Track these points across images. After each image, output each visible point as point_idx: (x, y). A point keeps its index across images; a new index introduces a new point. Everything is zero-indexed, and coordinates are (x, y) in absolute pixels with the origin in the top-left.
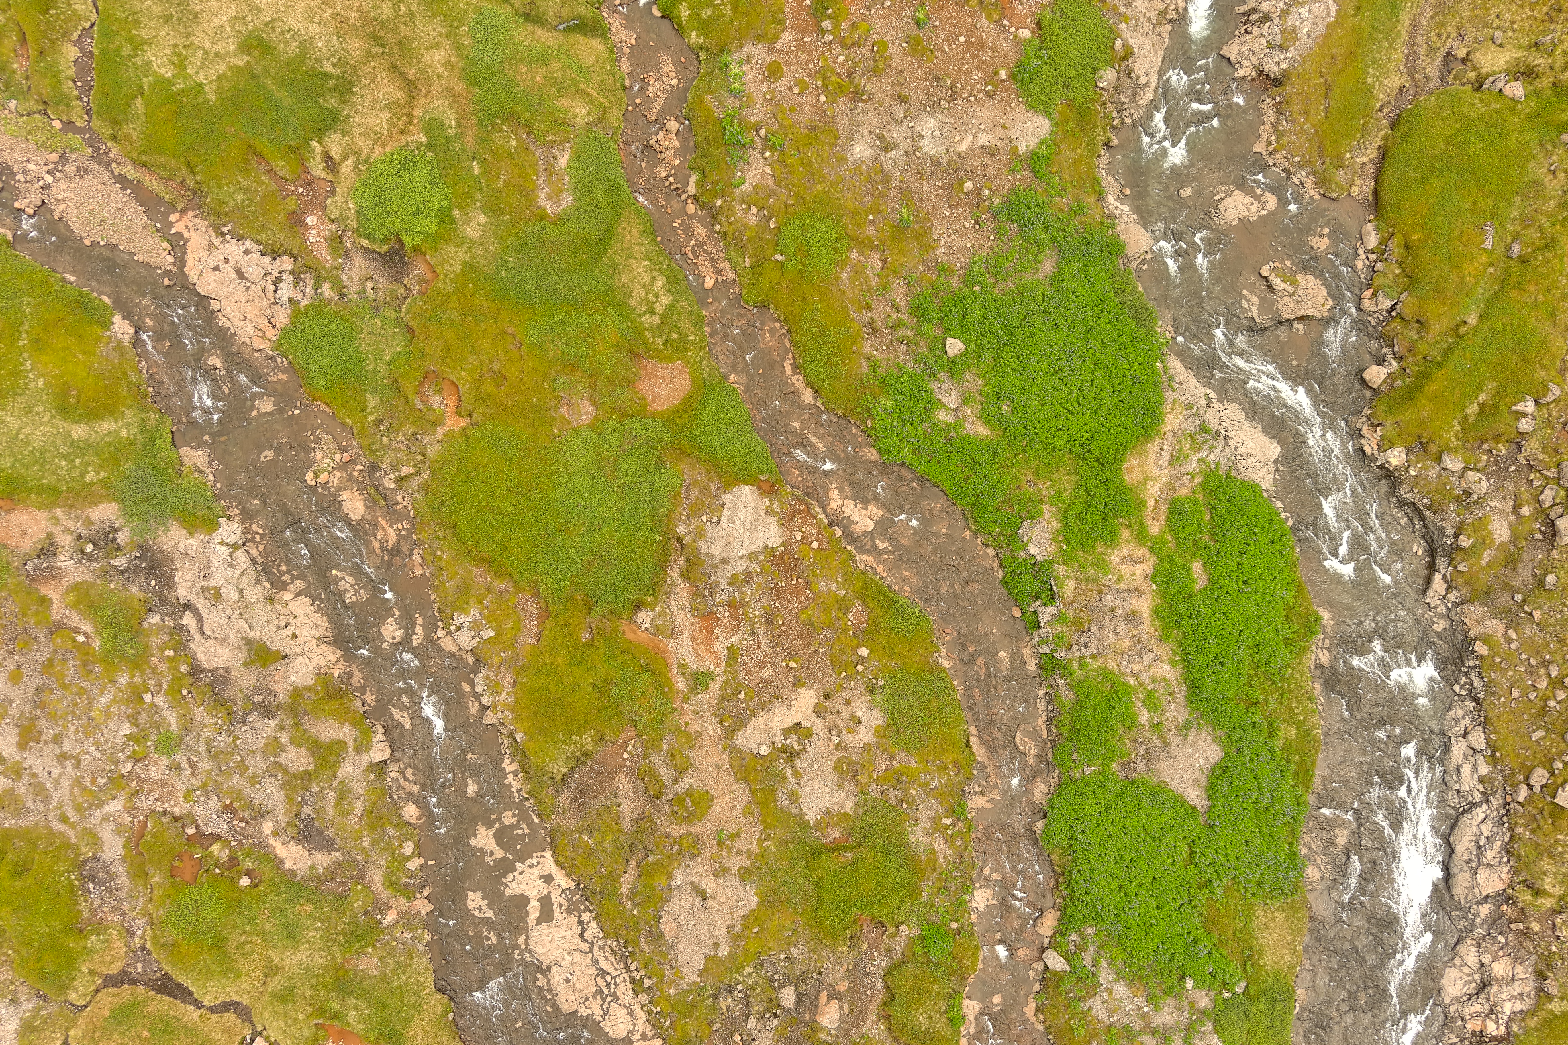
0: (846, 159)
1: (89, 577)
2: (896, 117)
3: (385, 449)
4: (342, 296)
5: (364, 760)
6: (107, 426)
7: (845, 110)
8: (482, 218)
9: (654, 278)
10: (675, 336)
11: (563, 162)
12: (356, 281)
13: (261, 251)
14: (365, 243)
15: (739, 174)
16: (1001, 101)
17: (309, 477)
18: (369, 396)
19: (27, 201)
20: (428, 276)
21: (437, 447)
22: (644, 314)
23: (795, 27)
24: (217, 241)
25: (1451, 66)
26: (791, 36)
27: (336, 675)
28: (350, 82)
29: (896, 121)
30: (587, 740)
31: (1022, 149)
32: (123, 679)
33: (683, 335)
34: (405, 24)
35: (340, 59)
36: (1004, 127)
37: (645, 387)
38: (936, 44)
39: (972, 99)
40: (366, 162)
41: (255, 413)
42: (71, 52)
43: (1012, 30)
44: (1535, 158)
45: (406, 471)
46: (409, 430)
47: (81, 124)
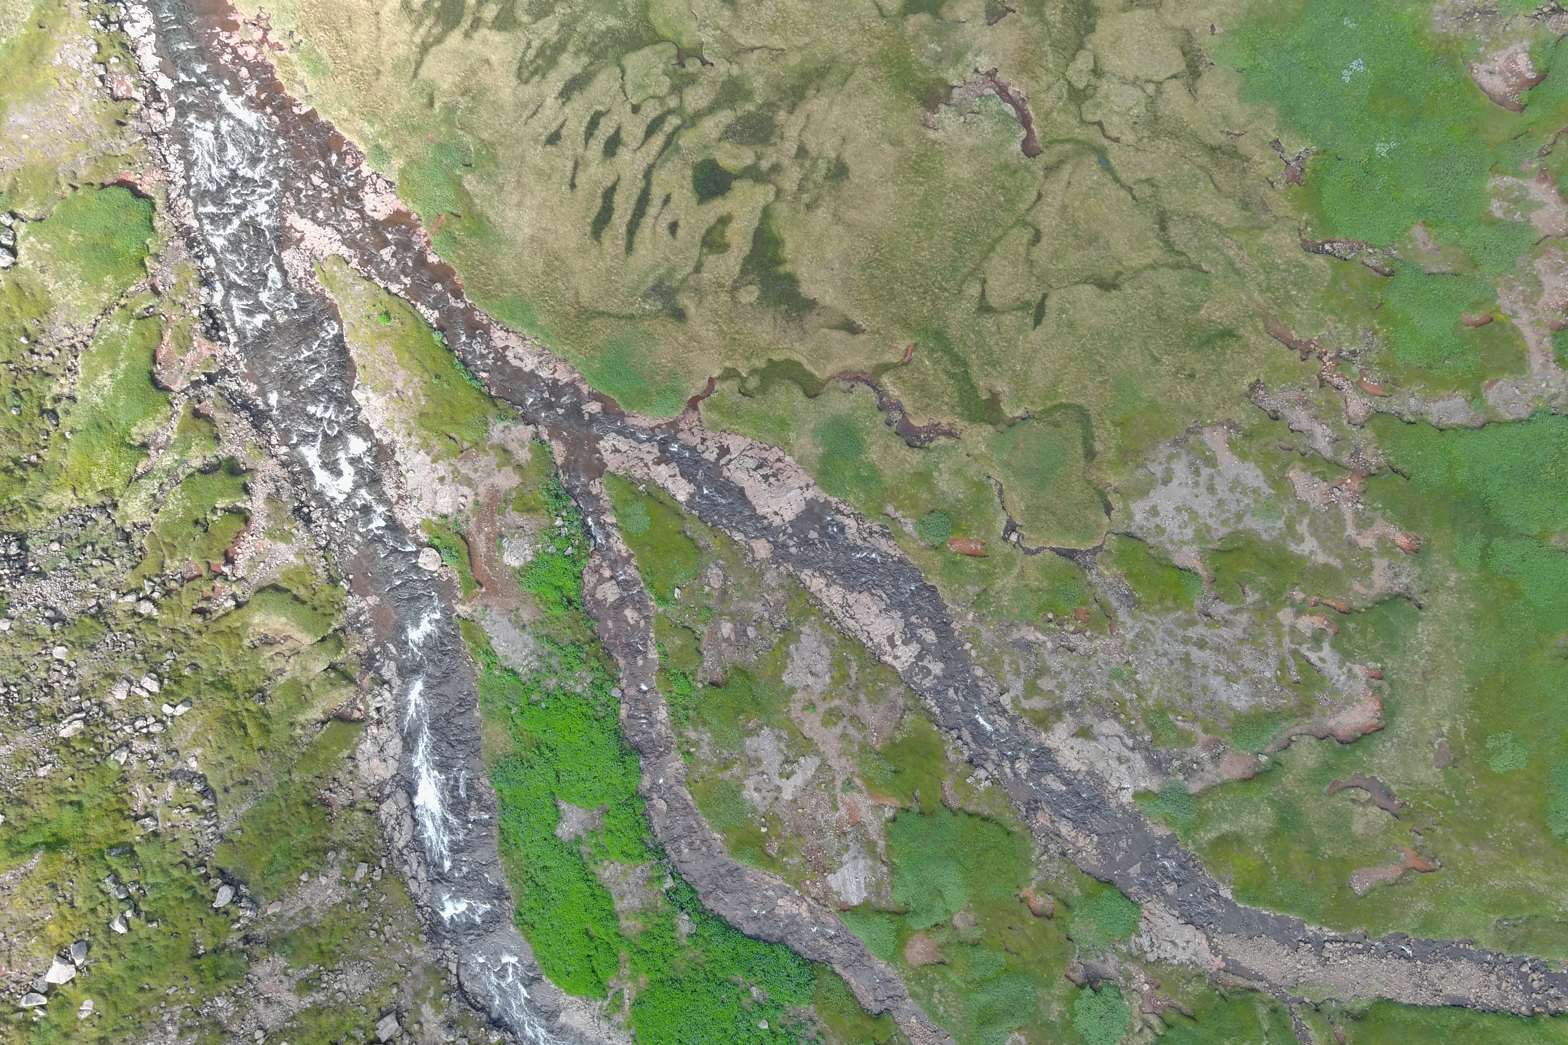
1: (1189, 750)
3: (1060, 867)
4: (1115, 949)
5: (1012, 693)
6: (1213, 835)
8: (1052, 1018)
10: (923, 981)
12: (1109, 959)
13: (1168, 960)
14: (1112, 983)
17: (1096, 839)
18: (1080, 895)
20: (1071, 974)
21: (1033, 876)
22: (944, 989)
24: (1194, 959)
27: (1043, 735)
30: (899, 737)
32: (1150, 702)
33: (918, 984)
37: (930, 946)
45: (1045, 857)
46: (1051, 881)
47: (1295, 1005)
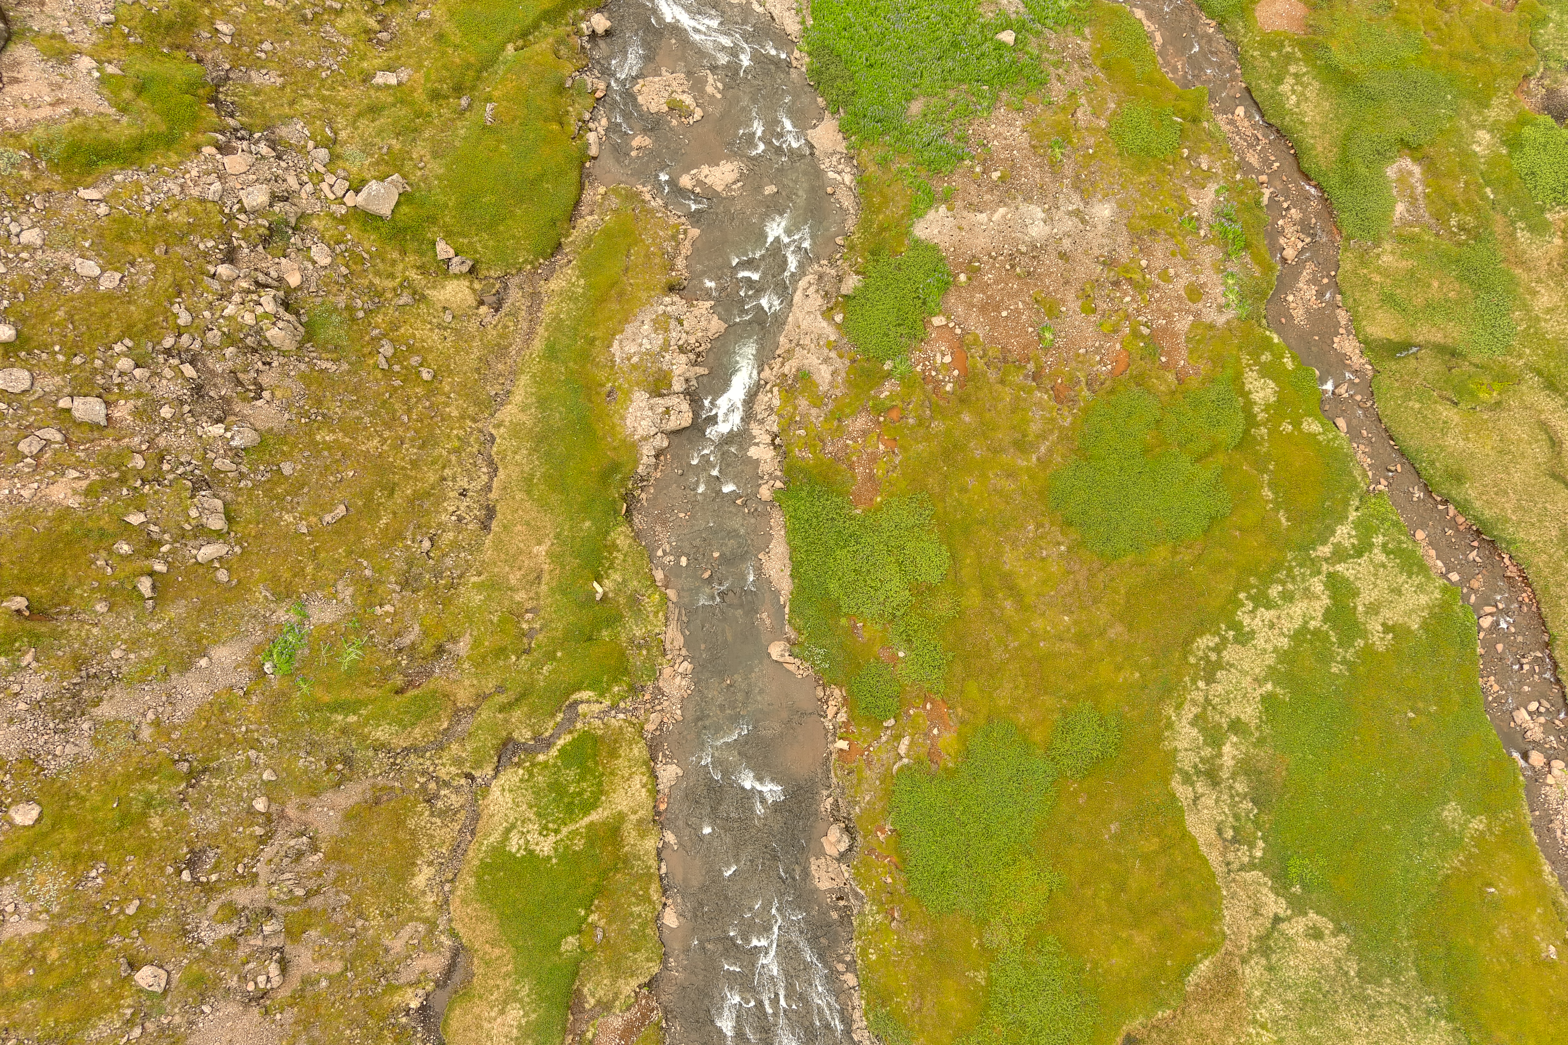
0: (1118, 204)
2: (1070, 240)
7: (1120, 250)
8: (1476, 148)
9: (1298, 105)
10: (1274, 54)
11: (1400, 208)
15: (1222, 200)
16: (963, 253)
22: (1304, 74)
23: (1175, 335)
25: (494, 298)
26: (1178, 326)
29: (1069, 236)
31: (943, 209)
33: (1265, 56)
36: (960, 228)
37: (1300, 8)
38: (1031, 309)
39: (993, 254)
43: (951, 325)
44: (437, 177)
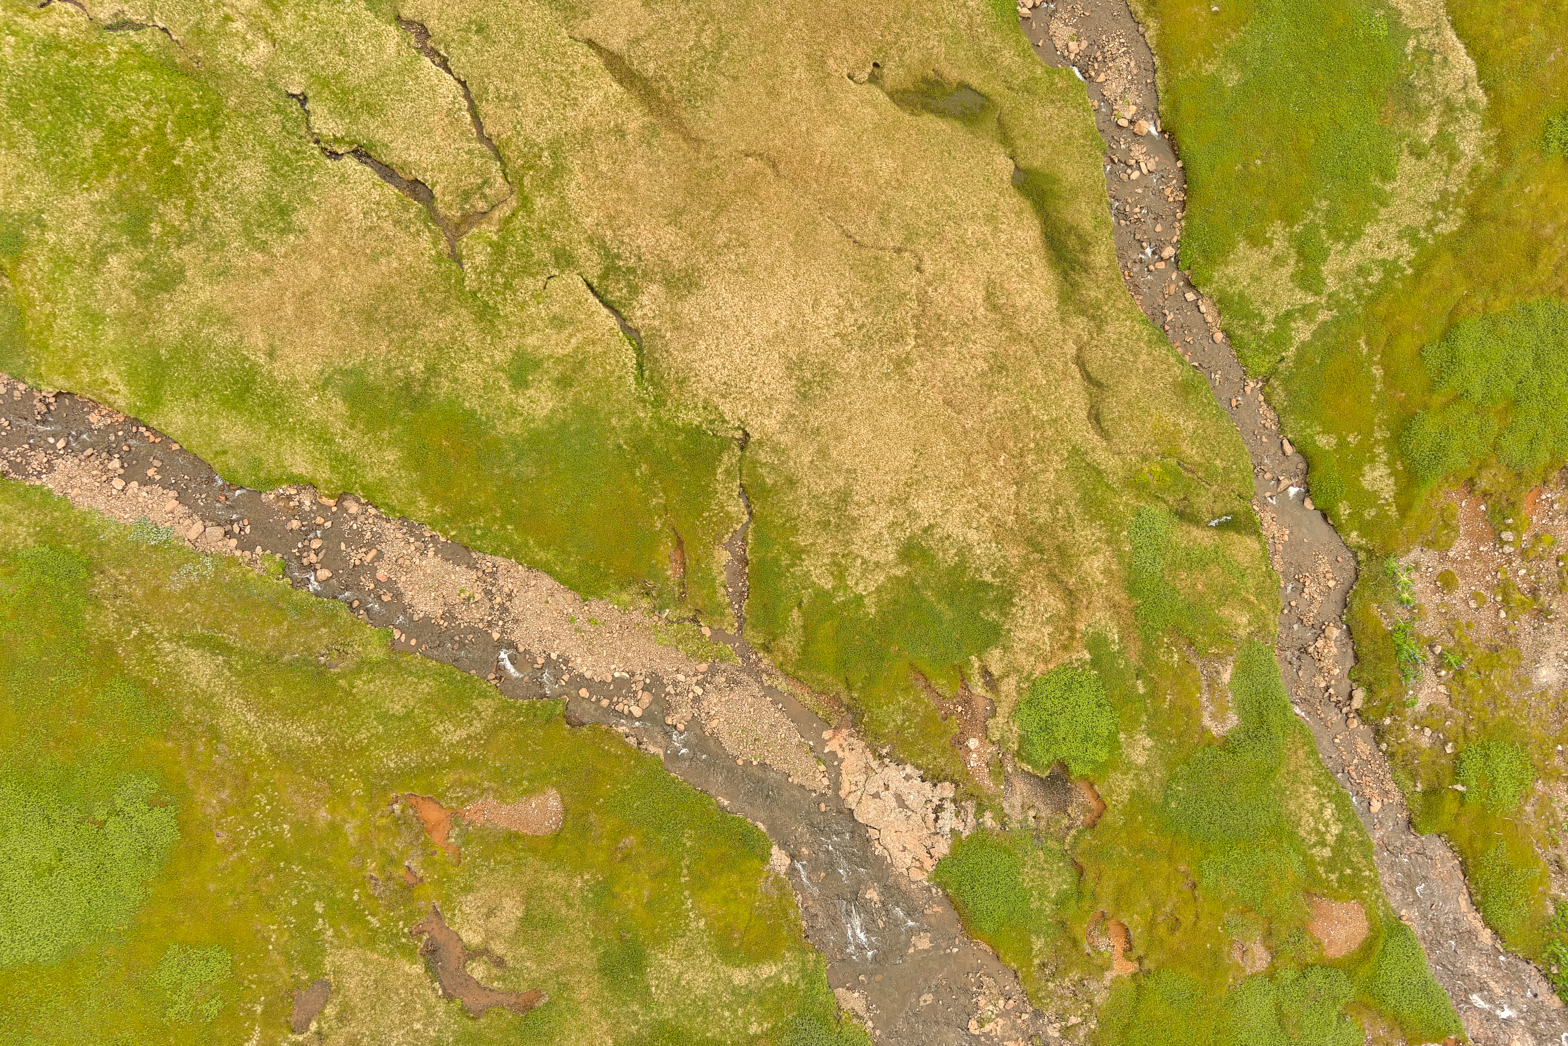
0: (1531, 683)
3: (1050, 995)
4: (1004, 825)
6: (768, 970)
7: (1530, 629)
8: (1148, 742)
9: (1323, 806)
10: (1349, 871)
11: (1226, 677)
12: (1018, 809)
13: (921, 777)
14: (1028, 768)
15: (1411, 692)
17: (973, 1025)
18: (1034, 938)
19: (678, 716)
20: (1094, 804)
21: (1104, 994)
22: (1314, 846)
23: (1469, 534)
24: (874, 764)
26: (1465, 545)
28: (1010, 592)
33: (1357, 870)
34: (1064, 527)
35: (999, 568)
37: (1319, 928)
40: (1027, 679)
41: (911, 950)
42: (723, 556)
45: (1074, 1020)
46: (1075, 975)
47: (731, 631)
